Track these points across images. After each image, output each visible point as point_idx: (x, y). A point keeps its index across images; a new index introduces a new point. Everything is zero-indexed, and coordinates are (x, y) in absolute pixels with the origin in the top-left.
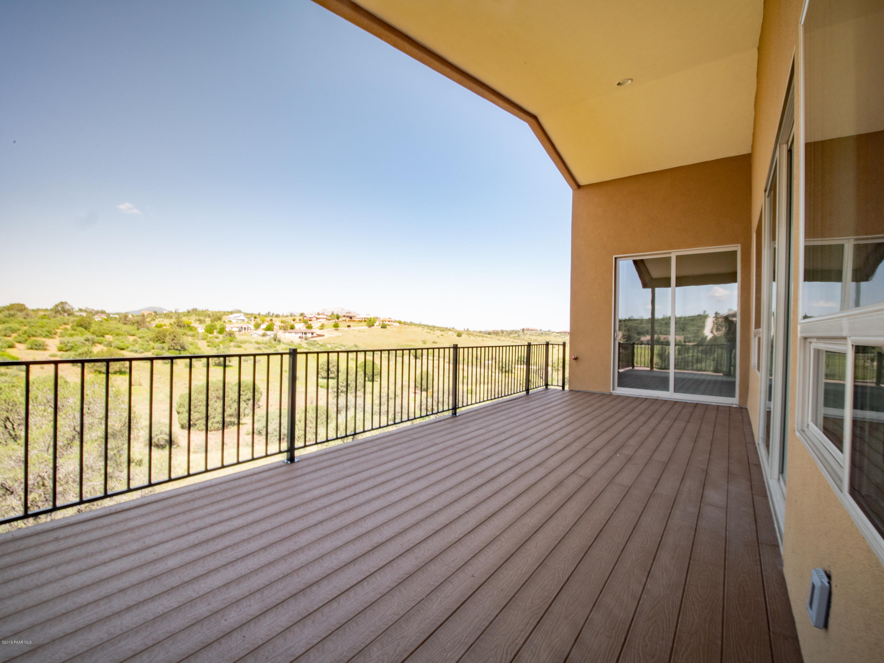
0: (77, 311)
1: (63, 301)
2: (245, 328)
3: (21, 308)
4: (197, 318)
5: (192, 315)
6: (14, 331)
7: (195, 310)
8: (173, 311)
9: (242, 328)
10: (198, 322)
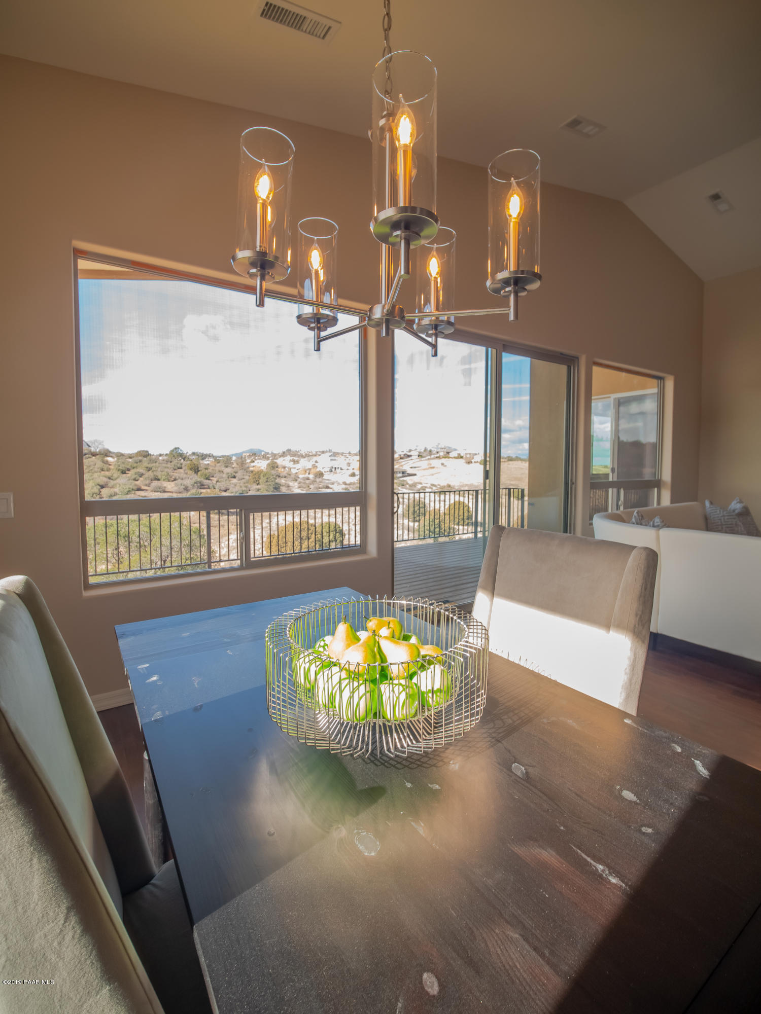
0: (190, 455)
1: (176, 447)
2: (335, 468)
3: (146, 454)
4: (292, 458)
5: (286, 456)
6: (141, 475)
7: (289, 451)
8: (270, 453)
9: (332, 468)
10: (292, 463)
